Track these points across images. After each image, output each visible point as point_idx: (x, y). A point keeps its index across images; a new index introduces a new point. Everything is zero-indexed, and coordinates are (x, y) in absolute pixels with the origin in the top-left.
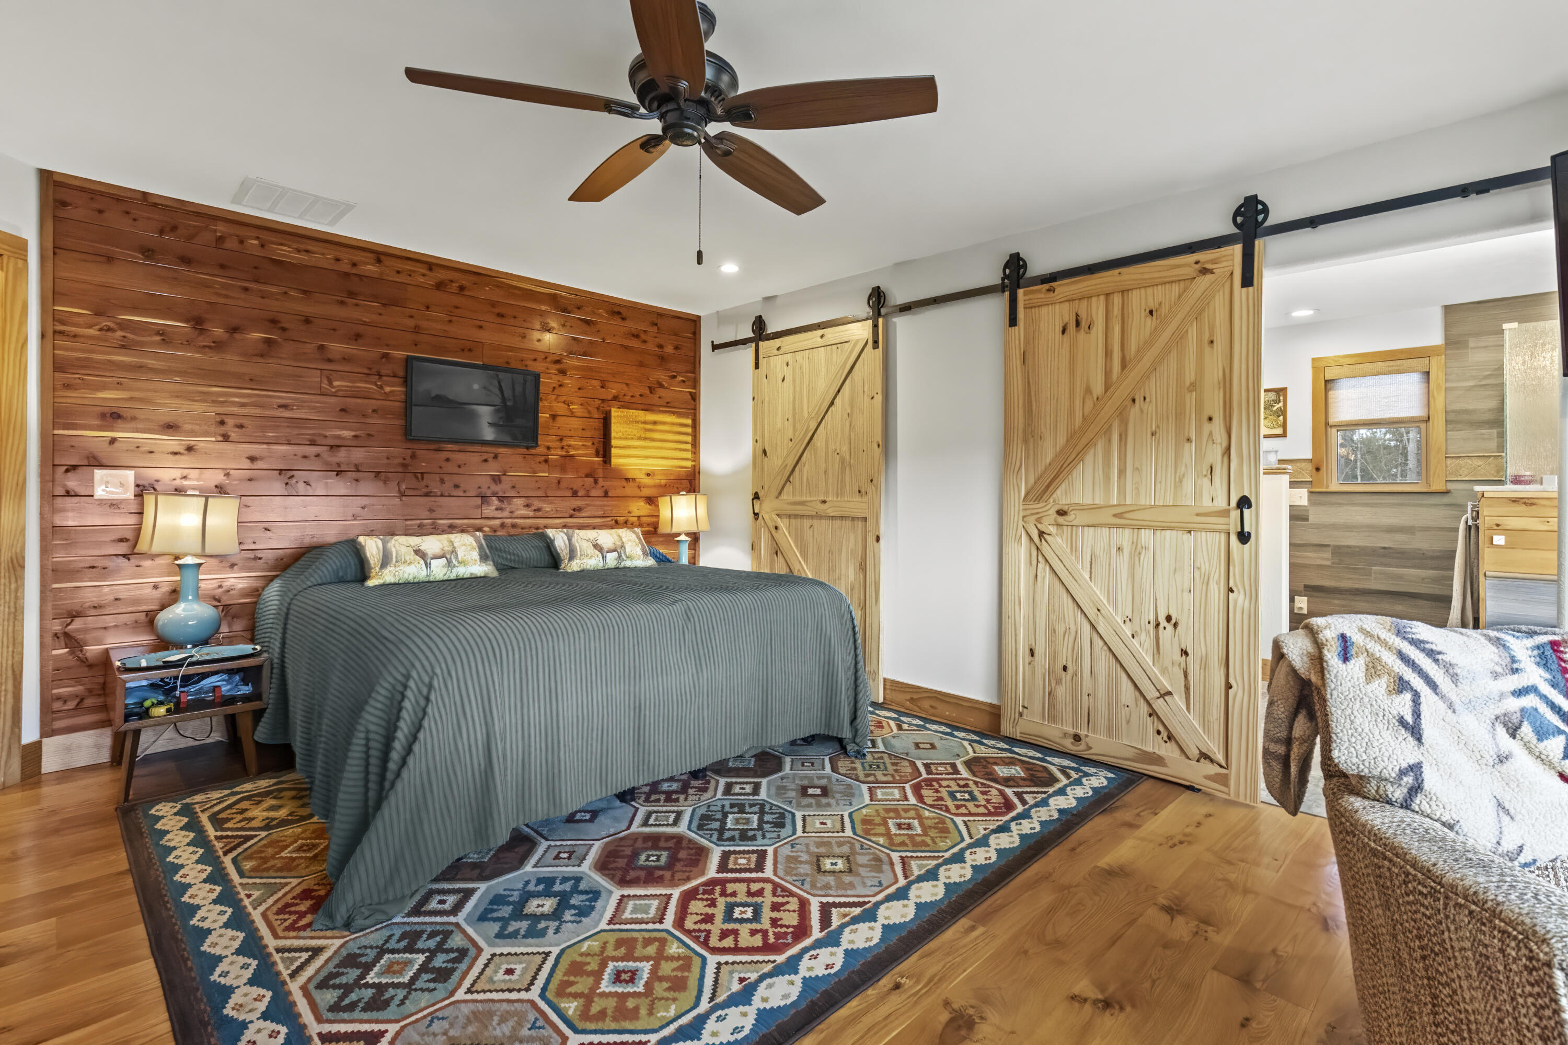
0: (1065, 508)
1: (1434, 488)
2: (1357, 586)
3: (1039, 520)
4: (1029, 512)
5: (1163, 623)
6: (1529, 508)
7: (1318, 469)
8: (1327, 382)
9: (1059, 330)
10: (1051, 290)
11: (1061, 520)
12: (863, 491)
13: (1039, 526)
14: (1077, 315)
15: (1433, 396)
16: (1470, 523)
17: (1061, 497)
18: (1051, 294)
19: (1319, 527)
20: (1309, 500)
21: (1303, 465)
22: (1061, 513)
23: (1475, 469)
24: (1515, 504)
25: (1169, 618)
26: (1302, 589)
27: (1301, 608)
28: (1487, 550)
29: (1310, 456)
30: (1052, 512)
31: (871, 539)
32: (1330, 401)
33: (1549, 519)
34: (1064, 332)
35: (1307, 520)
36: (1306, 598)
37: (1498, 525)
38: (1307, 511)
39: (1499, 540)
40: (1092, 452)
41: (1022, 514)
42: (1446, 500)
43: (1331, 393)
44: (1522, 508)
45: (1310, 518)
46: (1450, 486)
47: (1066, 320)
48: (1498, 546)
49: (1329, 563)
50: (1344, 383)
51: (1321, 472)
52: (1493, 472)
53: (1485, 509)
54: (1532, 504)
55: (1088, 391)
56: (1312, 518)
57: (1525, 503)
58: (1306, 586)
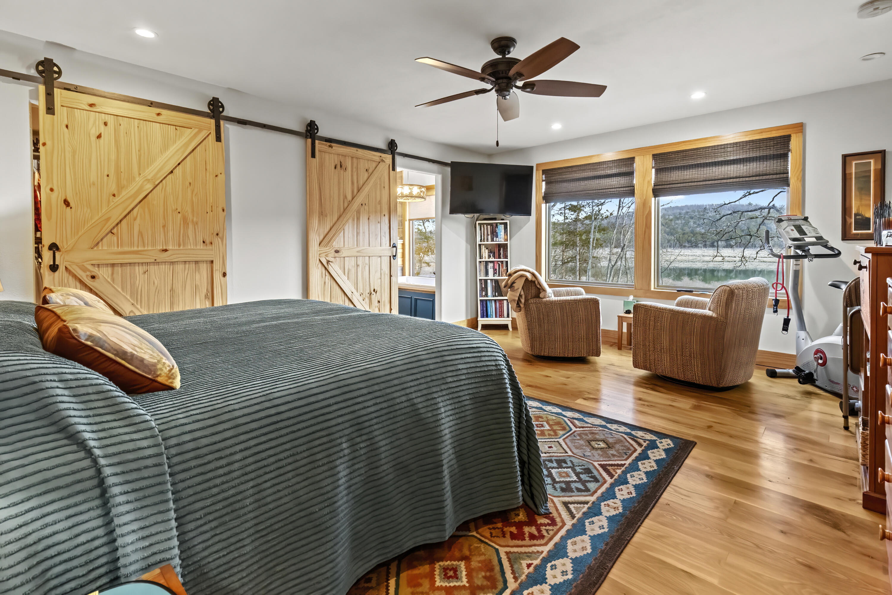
0: (338, 249)
3: (326, 256)
4: (321, 252)
5: (373, 292)
9: (333, 167)
10: (331, 146)
11: (336, 255)
12: (208, 241)
13: (327, 258)
14: (341, 162)
17: (337, 244)
18: (331, 148)
22: (337, 252)
25: (374, 290)
30: (333, 251)
31: (217, 276)
34: (335, 168)
40: (347, 225)
41: (319, 253)
47: (336, 162)
55: (345, 197)
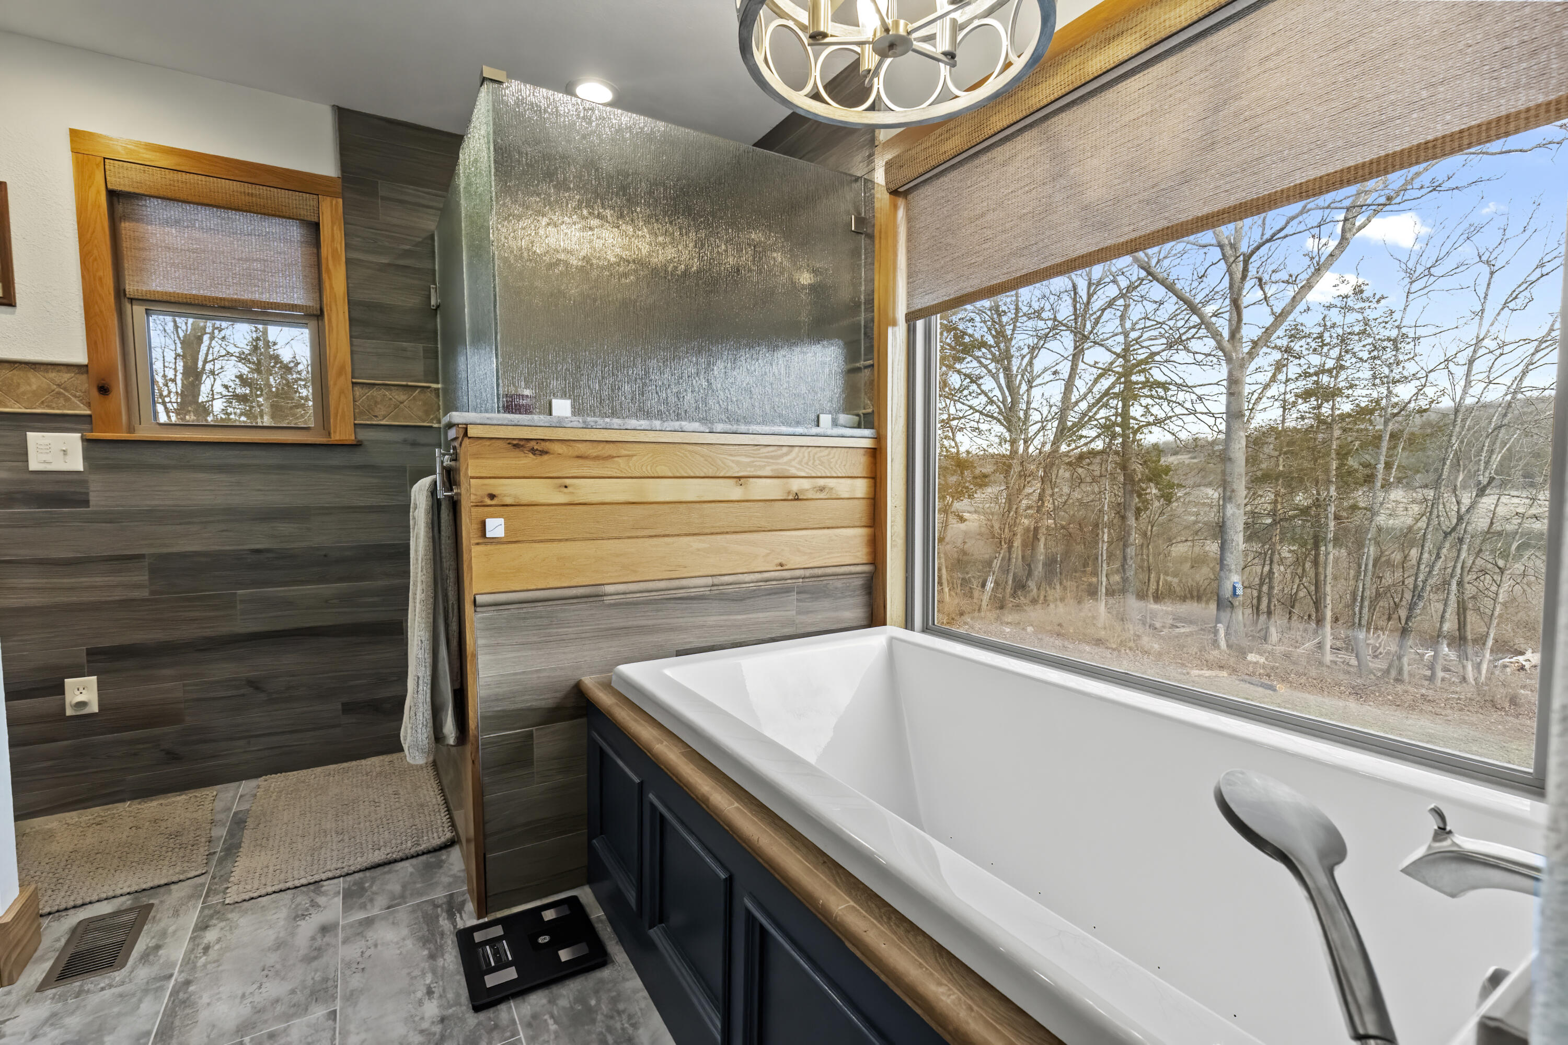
1: (336, 437)
2: (208, 633)
6: (539, 460)
7: (104, 390)
8: (113, 195)
15: (328, 271)
16: (441, 494)
19: (110, 518)
20: (85, 458)
21: (66, 376)
23: (396, 407)
24: (517, 453)
26: (84, 659)
27: (82, 704)
28: (475, 550)
29: (81, 357)
32: (125, 244)
33: (567, 481)
35: (86, 503)
36: (94, 678)
37: (492, 496)
38: (84, 483)
39: (496, 527)
42: (357, 458)
43: (126, 227)
44: (526, 461)
45: (93, 498)
46: (364, 435)
48: (495, 541)
49: (145, 593)
50: (153, 208)
51: (113, 394)
52: (420, 414)
53: (471, 462)
54: (544, 452)
56: (97, 500)
57: (533, 451)
58: (91, 653)
